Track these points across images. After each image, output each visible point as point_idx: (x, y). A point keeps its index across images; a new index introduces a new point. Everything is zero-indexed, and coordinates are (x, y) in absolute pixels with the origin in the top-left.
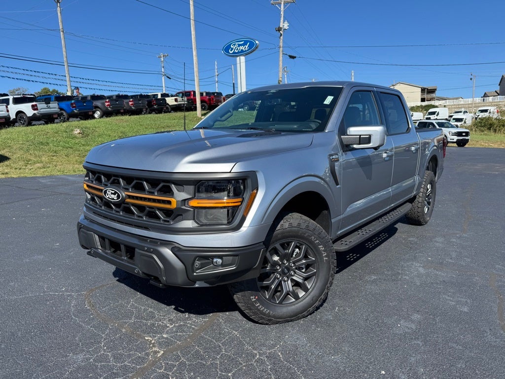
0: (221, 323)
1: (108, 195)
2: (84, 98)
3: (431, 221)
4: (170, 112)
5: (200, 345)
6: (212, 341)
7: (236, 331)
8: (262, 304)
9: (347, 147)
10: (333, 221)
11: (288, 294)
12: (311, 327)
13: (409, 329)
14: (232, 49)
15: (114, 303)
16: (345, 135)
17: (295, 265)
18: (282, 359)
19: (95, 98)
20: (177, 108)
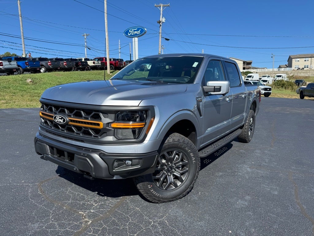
0: (128, 202)
1: (57, 119)
2: (34, 60)
3: (253, 140)
4: (90, 70)
5: (115, 217)
6: (123, 214)
7: (138, 207)
8: (155, 190)
9: (206, 94)
10: (198, 138)
11: (171, 184)
12: (185, 205)
13: (244, 205)
14: (130, 33)
15: (57, 191)
16: (205, 86)
17: (175, 166)
18: (168, 225)
19: (41, 59)
20: (94, 68)
